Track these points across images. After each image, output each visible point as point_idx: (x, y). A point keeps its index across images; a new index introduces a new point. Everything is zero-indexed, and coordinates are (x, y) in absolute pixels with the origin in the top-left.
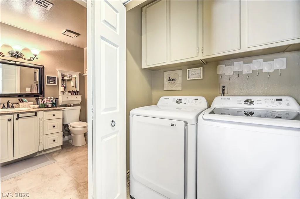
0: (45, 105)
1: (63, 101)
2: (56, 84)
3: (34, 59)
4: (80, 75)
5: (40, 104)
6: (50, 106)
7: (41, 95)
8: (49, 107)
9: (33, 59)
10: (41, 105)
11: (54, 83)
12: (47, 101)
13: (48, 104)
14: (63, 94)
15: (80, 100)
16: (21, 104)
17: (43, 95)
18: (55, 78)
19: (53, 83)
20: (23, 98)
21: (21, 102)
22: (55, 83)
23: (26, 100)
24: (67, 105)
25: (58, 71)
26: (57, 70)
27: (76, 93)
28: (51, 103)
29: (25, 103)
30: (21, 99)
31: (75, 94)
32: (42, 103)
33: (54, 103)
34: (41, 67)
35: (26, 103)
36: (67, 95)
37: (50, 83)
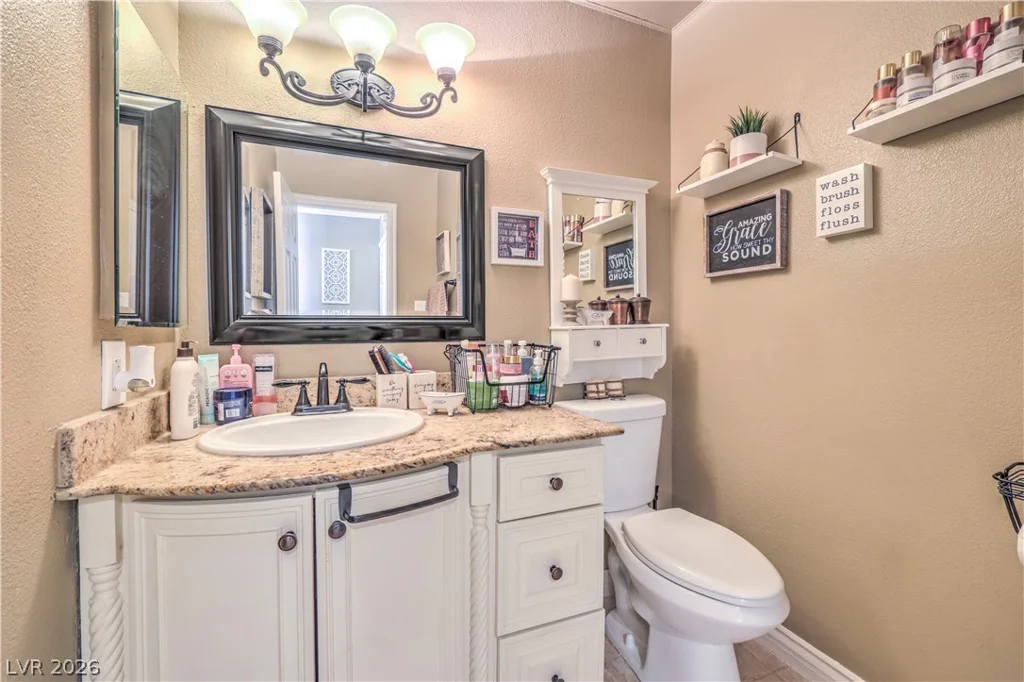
0: (495, 393)
1: (576, 365)
2: (540, 262)
3: (439, 101)
4: (650, 198)
5: (468, 384)
6: (518, 396)
7: (471, 325)
8: (515, 404)
9: (435, 103)
10: (473, 391)
11: (527, 257)
12: (504, 369)
13: (508, 389)
14: (574, 320)
15: (660, 357)
16: (382, 381)
17: (477, 324)
18: (530, 223)
19: (522, 252)
20: (389, 347)
21: (381, 372)
22: (531, 252)
23: (404, 358)
24: (593, 388)
25: (549, 180)
26: (544, 172)
27: (639, 316)
28: (525, 378)
29: (398, 378)
30: (380, 351)
31: (633, 321)
32: (481, 378)
33: (533, 382)
34: (471, 156)
35: (404, 374)
36: (593, 322)
37: (510, 256)
